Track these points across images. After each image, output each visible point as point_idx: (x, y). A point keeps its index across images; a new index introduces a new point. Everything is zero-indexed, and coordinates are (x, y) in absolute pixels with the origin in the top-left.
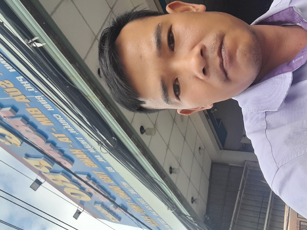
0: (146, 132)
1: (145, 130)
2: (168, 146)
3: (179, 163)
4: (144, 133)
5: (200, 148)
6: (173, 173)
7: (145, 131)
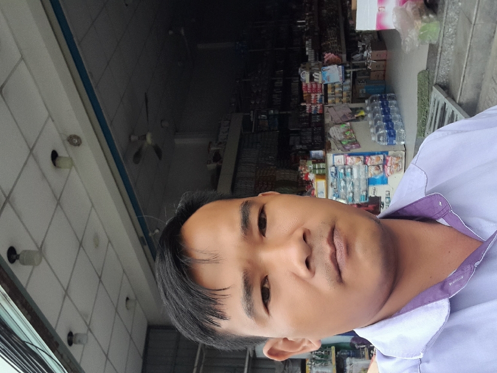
0: (21, 258)
1: (19, 255)
2: (66, 291)
3: (88, 326)
4: (17, 262)
5: (127, 299)
6: (76, 343)
7: (18, 257)
